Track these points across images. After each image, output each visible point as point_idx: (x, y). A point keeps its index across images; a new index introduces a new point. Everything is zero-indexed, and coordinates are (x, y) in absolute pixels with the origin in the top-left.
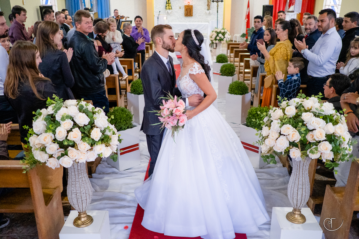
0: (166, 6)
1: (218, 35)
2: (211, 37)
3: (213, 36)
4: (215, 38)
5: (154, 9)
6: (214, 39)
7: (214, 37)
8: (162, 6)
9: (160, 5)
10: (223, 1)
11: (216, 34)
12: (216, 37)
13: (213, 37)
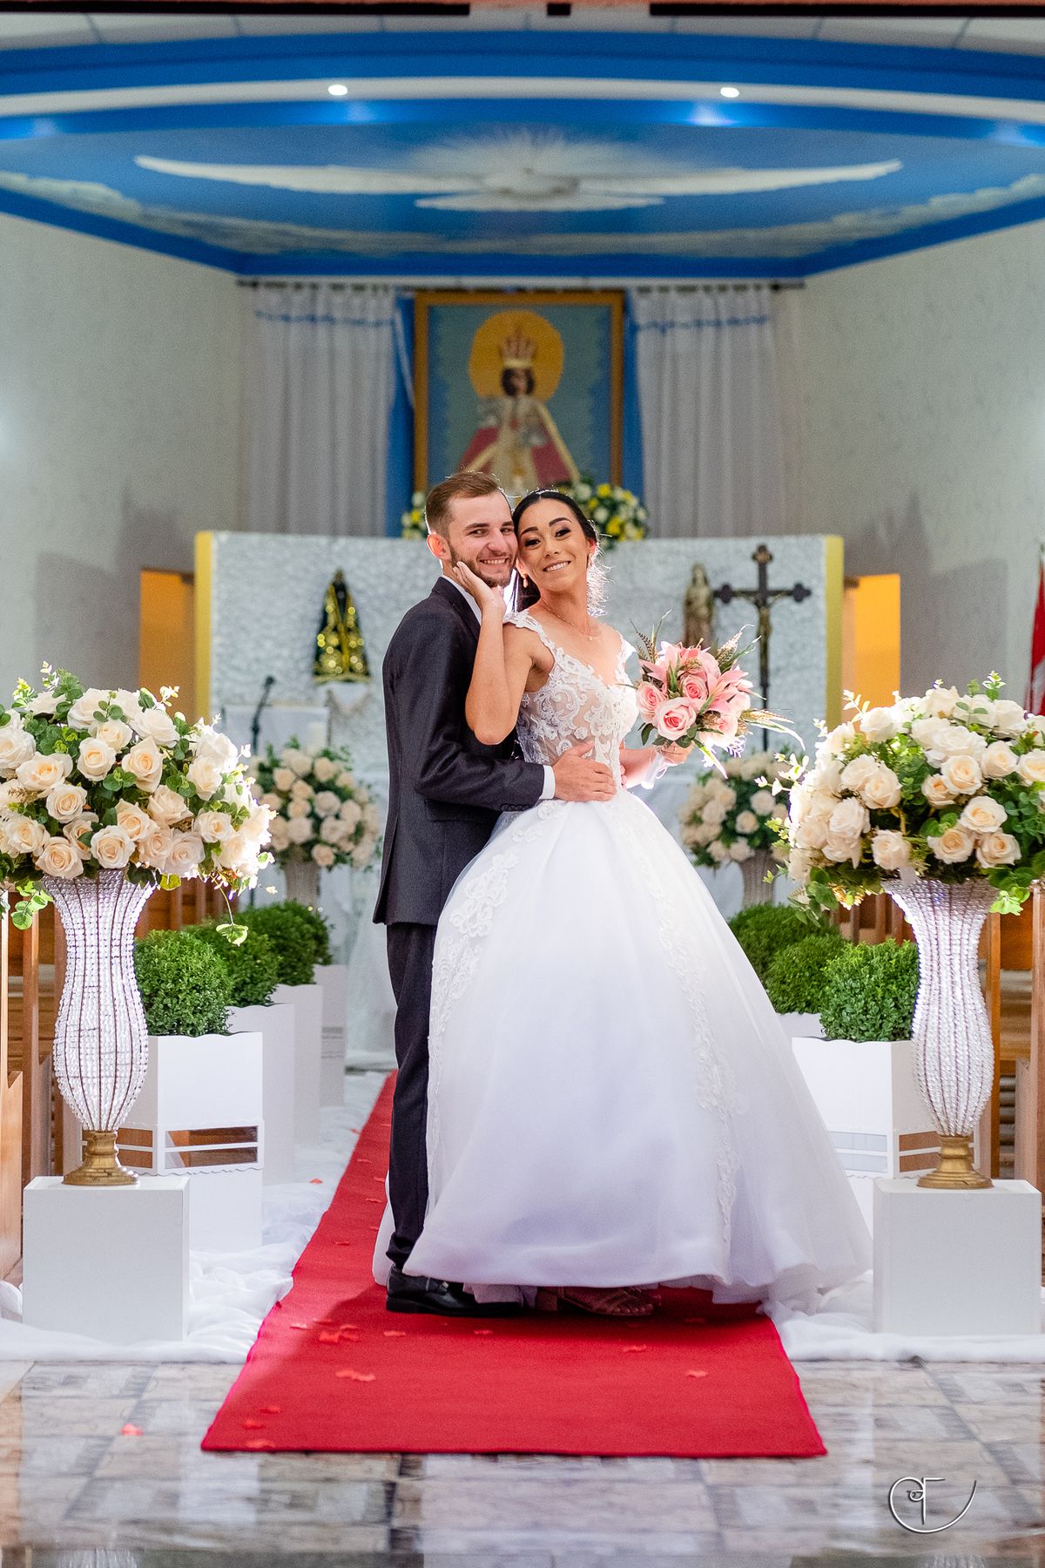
0: (319, 653)
1: (743, 803)
2: (696, 820)
3: (707, 810)
4: (724, 824)
5: (215, 674)
6: (717, 830)
7: (715, 813)
8: (285, 652)
9: (268, 644)
10: (808, 593)
11: (728, 795)
12: (732, 815)
13: (705, 817)
